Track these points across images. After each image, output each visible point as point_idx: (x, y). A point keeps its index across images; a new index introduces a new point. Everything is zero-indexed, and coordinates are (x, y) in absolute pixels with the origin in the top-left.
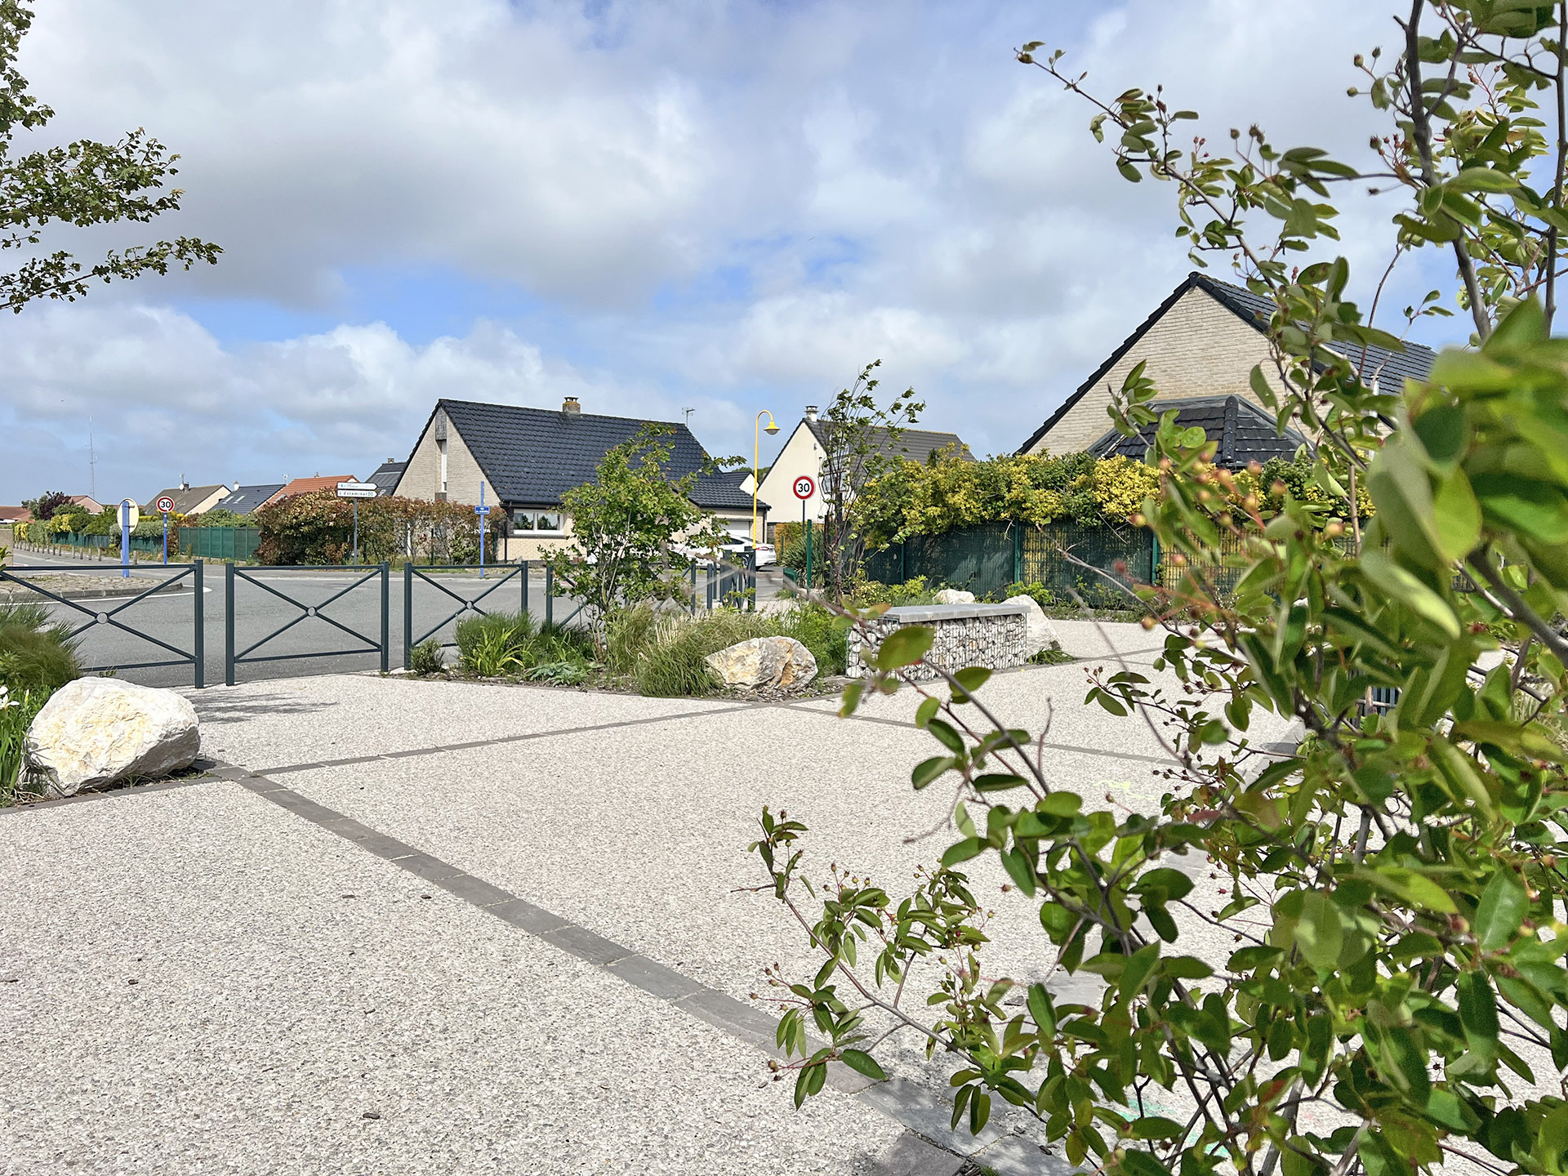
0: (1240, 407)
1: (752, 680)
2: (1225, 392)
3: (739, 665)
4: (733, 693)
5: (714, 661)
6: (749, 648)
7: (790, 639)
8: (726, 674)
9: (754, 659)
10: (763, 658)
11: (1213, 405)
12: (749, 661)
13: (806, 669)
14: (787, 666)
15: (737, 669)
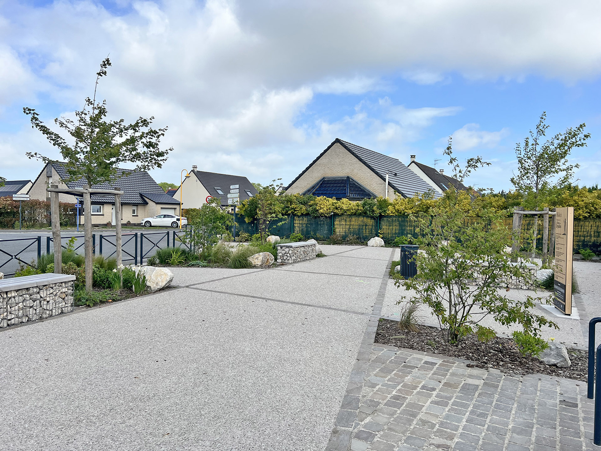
0: (350, 180)
1: (260, 263)
2: (346, 175)
3: (257, 260)
4: (255, 267)
5: (250, 259)
6: (259, 255)
7: (268, 253)
8: (253, 262)
9: (261, 258)
10: (263, 258)
11: (343, 179)
12: (259, 259)
13: (272, 260)
14: (268, 259)
15: (256, 261)
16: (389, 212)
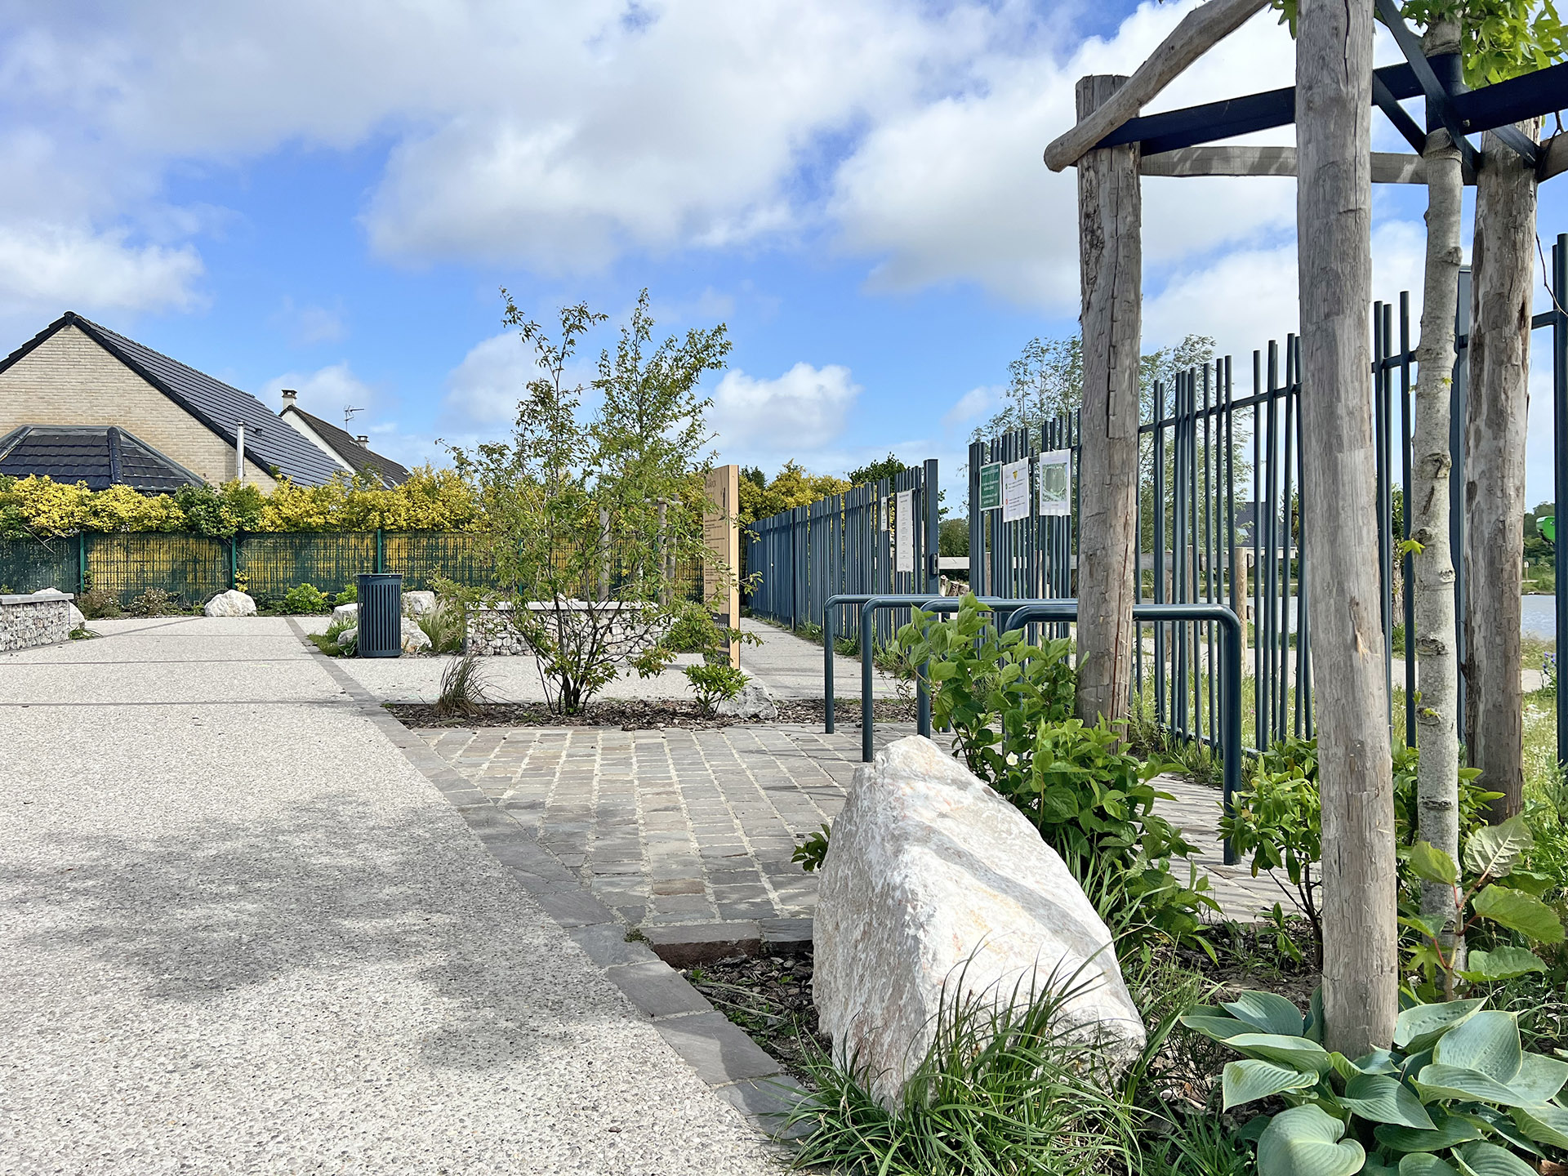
0: (122, 437)
2: (106, 423)
11: (95, 433)
16: (267, 522)
